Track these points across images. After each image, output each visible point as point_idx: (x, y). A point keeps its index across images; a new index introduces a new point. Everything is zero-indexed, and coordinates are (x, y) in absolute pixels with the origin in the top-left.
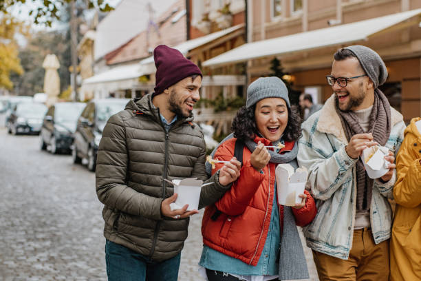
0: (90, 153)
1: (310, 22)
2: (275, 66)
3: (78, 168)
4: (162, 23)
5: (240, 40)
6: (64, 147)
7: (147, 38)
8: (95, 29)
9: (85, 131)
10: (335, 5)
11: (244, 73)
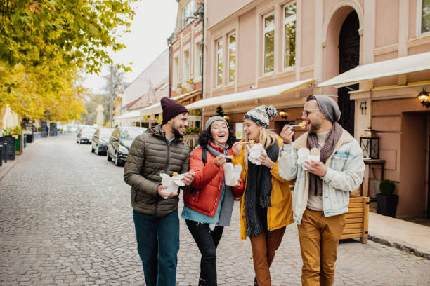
0: (116, 156)
1: (239, 87)
2: (220, 111)
3: (110, 163)
4: (156, 90)
5: (198, 97)
6: (103, 152)
7: (149, 97)
8: (122, 93)
9: (114, 143)
10: (254, 78)
11: (200, 115)
